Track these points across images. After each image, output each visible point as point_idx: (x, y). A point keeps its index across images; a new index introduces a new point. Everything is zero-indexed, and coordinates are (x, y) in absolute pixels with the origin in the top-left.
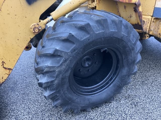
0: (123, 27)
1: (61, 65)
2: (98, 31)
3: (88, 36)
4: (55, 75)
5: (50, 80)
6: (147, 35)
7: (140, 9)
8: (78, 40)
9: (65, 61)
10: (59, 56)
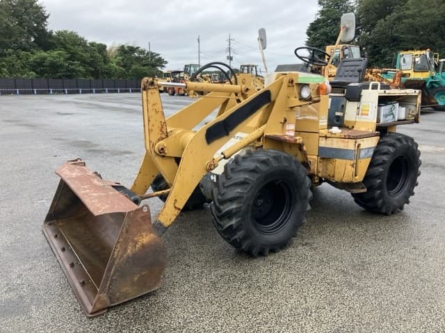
0: (293, 163)
1: (249, 191)
2: (275, 164)
3: (268, 168)
4: (243, 201)
5: (238, 206)
6: (316, 178)
7: (305, 148)
8: (261, 171)
9: (251, 188)
10: (248, 183)
